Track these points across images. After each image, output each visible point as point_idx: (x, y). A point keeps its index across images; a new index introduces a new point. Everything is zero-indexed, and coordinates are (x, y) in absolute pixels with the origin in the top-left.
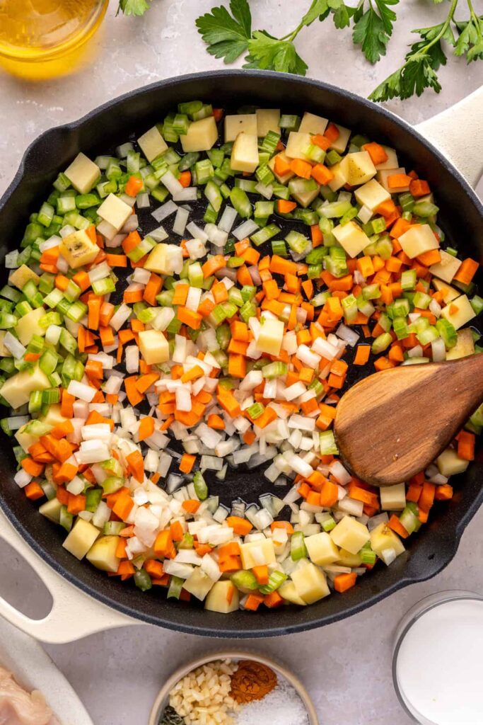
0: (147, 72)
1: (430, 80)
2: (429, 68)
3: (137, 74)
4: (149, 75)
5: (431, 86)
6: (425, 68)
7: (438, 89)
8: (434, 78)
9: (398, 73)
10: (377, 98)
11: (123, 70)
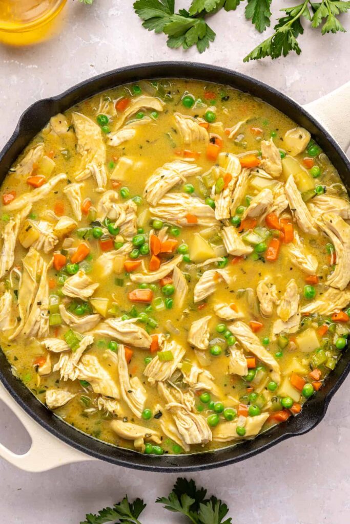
0: (98, 40)
1: (293, 45)
2: (292, 37)
3: (91, 42)
4: (99, 42)
5: (294, 50)
6: (289, 37)
7: (299, 52)
8: (296, 44)
9: (270, 40)
10: (253, 57)
11: (80, 39)
